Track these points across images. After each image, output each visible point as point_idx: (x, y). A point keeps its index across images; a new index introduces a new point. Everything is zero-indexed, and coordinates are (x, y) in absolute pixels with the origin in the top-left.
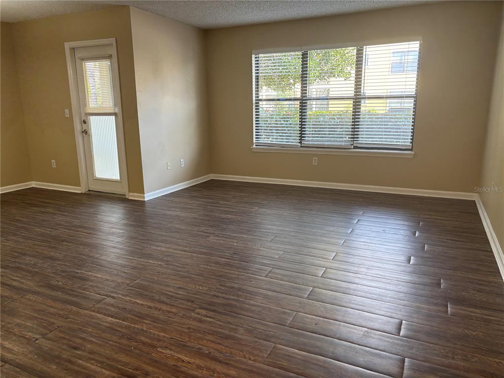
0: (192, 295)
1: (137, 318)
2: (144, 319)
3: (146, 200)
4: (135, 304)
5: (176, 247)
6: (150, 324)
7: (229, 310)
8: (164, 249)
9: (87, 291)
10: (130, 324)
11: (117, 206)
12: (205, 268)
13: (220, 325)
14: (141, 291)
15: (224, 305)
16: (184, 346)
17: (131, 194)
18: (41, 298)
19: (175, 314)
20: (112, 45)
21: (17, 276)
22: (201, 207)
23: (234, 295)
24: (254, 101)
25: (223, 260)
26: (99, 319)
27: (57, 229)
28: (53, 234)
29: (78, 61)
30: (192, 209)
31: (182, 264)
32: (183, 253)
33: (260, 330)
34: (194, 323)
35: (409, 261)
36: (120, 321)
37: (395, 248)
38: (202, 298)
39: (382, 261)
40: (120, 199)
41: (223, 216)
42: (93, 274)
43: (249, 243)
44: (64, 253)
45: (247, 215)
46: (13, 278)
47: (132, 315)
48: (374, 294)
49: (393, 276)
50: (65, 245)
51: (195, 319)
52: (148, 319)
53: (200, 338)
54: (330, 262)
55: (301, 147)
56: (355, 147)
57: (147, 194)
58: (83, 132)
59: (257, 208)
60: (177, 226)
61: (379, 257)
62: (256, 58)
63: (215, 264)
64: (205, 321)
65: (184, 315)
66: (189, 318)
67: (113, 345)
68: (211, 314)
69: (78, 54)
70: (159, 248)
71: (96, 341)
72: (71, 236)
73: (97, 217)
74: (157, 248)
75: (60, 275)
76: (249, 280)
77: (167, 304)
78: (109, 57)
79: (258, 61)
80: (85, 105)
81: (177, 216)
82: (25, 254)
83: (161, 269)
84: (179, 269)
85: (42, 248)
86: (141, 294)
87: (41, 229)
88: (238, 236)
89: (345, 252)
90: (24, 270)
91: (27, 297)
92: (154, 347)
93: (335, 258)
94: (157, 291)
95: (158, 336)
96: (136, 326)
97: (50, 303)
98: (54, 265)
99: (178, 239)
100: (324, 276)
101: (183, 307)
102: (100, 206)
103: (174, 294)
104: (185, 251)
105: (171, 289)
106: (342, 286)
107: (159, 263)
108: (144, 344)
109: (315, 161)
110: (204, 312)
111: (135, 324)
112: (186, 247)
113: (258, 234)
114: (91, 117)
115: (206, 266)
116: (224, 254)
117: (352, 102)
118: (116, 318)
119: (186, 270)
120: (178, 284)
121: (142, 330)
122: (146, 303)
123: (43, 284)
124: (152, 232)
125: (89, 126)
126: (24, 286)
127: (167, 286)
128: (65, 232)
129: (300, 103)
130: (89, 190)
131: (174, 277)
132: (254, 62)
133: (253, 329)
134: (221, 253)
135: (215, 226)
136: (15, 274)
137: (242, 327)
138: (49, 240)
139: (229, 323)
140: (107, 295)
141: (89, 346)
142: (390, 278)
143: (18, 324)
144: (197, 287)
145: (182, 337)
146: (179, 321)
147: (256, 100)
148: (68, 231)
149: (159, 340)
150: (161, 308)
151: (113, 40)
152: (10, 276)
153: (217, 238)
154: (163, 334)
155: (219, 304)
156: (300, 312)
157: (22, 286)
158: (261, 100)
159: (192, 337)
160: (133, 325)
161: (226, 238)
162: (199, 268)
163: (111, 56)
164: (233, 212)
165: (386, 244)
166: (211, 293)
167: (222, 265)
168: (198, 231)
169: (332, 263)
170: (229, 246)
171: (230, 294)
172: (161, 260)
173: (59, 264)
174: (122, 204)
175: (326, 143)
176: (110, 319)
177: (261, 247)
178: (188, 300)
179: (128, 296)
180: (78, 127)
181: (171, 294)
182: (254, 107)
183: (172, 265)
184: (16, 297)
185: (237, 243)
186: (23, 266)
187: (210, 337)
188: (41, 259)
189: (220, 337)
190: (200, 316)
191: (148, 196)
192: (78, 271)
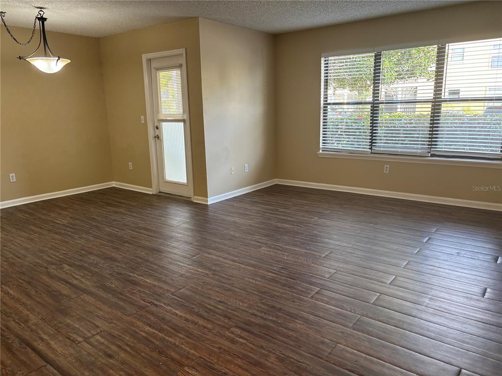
0: (231, 311)
1: (173, 331)
2: (178, 332)
3: (209, 204)
4: (173, 315)
5: (226, 256)
6: (183, 339)
7: (265, 332)
8: (215, 257)
9: (134, 296)
10: (164, 336)
11: (182, 208)
12: (249, 282)
13: (252, 349)
14: (183, 301)
15: (260, 326)
16: (211, 368)
17: (195, 197)
18: (94, 299)
19: (210, 330)
20: (182, 54)
21: (79, 275)
22: (259, 214)
23: (273, 316)
24: (322, 105)
25: (270, 274)
26: (138, 327)
27: (123, 230)
28: (119, 234)
29: (153, 71)
30: (250, 215)
31: (228, 276)
32: (231, 263)
33: (293, 360)
34: (226, 343)
35: (484, 294)
36: (157, 332)
37: (469, 276)
38: (239, 315)
39: (450, 291)
40: (186, 202)
41: (279, 225)
42: (143, 278)
43: (300, 258)
44: (124, 255)
45: (305, 226)
46: (76, 276)
47: (169, 327)
48: (432, 332)
49: (461, 311)
50: (127, 247)
51: (227, 338)
52: (183, 333)
53: (228, 361)
54: (385, 287)
55: (371, 153)
56: (433, 155)
57: (211, 198)
58: (155, 137)
59: (316, 218)
60: (232, 233)
61: (447, 286)
62: (325, 61)
63: (261, 278)
64: (237, 342)
65: (218, 332)
66: (222, 336)
67: (144, 358)
68: (245, 334)
69: (154, 65)
70: (211, 256)
71: (130, 351)
72: (133, 238)
73: (160, 219)
74: (208, 256)
75: (115, 276)
76: (292, 300)
77: (204, 318)
78: (180, 66)
79: (327, 64)
80: (158, 112)
81: (235, 222)
82: (91, 253)
83: (207, 279)
84: (224, 281)
85: (107, 248)
86: (182, 305)
87: (110, 229)
88: (290, 249)
89: (406, 276)
90: (86, 269)
91: (82, 297)
92: (182, 365)
93: (393, 283)
94: (198, 303)
95: (189, 353)
96: (170, 339)
97: (99, 305)
98: (112, 266)
99: (230, 247)
100: (377, 303)
101: (219, 323)
102: (167, 208)
103: (214, 308)
104: (234, 261)
105: (212, 303)
106: (395, 317)
107: (207, 272)
108: (173, 360)
109: (386, 169)
110: (238, 331)
111: (169, 337)
112: (236, 256)
113: (312, 248)
114: (163, 123)
115: (251, 280)
116: (272, 268)
117: (430, 106)
118: (153, 328)
119: (231, 282)
120: (219, 297)
121: (175, 344)
122: (185, 315)
123: (98, 284)
124: (208, 238)
125: (161, 132)
126: (82, 286)
127: (209, 298)
128: (130, 233)
129: (371, 107)
130: (160, 192)
131: (217, 289)
132: (323, 65)
133: (285, 357)
134: (269, 267)
135: (268, 236)
136: (77, 272)
137: (274, 354)
138: (114, 240)
139: (262, 347)
140: (151, 302)
141: (123, 355)
142: (457, 314)
143: (68, 324)
144: (238, 303)
145: (211, 357)
146: (212, 339)
147: (324, 104)
148: (132, 232)
149: (188, 358)
150: (197, 322)
151: (182, 51)
152: (73, 274)
153: (269, 249)
154: (194, 352)
155: (256, 324)
156: (341, 344)
157: (80, 285)
158: (329, 104)
159: (221, 359)
160: (167, 338)
161: (278, 250)
162: (244, 281)
163: (182, 65)
164: (290, 221)
165: (458, 270)
166: (250, 311)
167: (267, 280)
168: (251, 240)
169: (389, 288)
170: (279, 259)
171: (269, 314)
172: (210, 269)
173: (117, 265)
174: (186, 206)
175: (400, 150)
176: (148, 328)
177: (313, 263)
178: (225, 316)
179: (169, 305)
180: (151, 133)
181: (211, 307)
182: (322, 111)
183: (218, 276)
184: (74, 296)
185: (287, 256)
186: (87, 265)
187: (239, 362)
188: (103, 259)
189: (249, 362)
190: (233, 336)
191: (211, 200)
192: (131, 274)
